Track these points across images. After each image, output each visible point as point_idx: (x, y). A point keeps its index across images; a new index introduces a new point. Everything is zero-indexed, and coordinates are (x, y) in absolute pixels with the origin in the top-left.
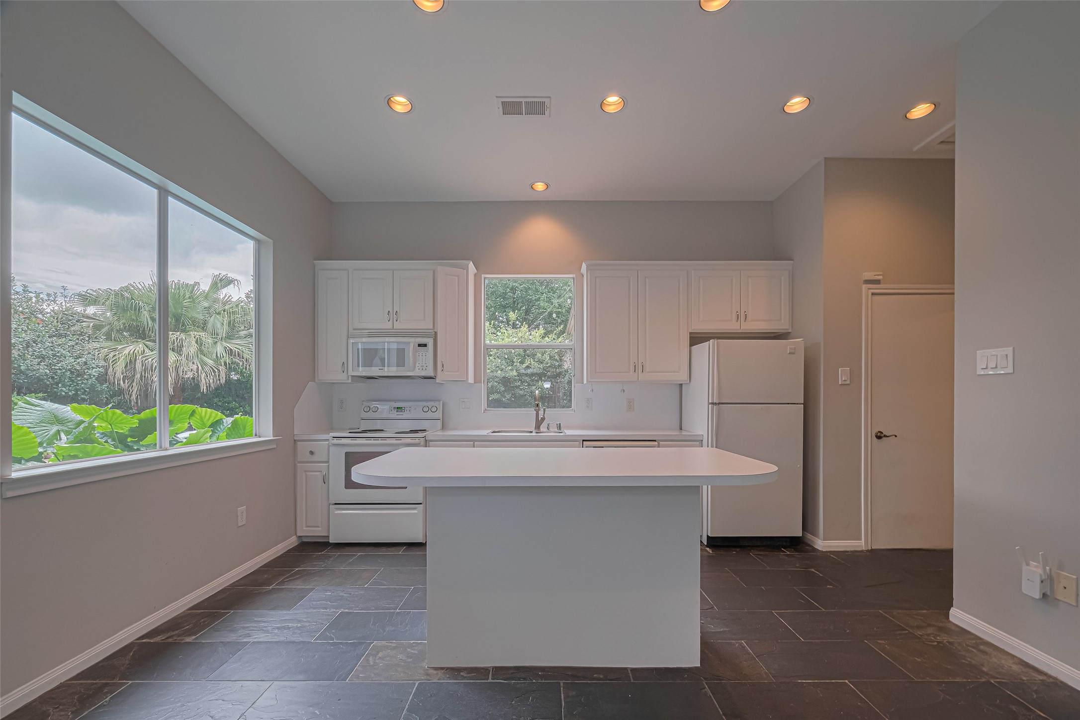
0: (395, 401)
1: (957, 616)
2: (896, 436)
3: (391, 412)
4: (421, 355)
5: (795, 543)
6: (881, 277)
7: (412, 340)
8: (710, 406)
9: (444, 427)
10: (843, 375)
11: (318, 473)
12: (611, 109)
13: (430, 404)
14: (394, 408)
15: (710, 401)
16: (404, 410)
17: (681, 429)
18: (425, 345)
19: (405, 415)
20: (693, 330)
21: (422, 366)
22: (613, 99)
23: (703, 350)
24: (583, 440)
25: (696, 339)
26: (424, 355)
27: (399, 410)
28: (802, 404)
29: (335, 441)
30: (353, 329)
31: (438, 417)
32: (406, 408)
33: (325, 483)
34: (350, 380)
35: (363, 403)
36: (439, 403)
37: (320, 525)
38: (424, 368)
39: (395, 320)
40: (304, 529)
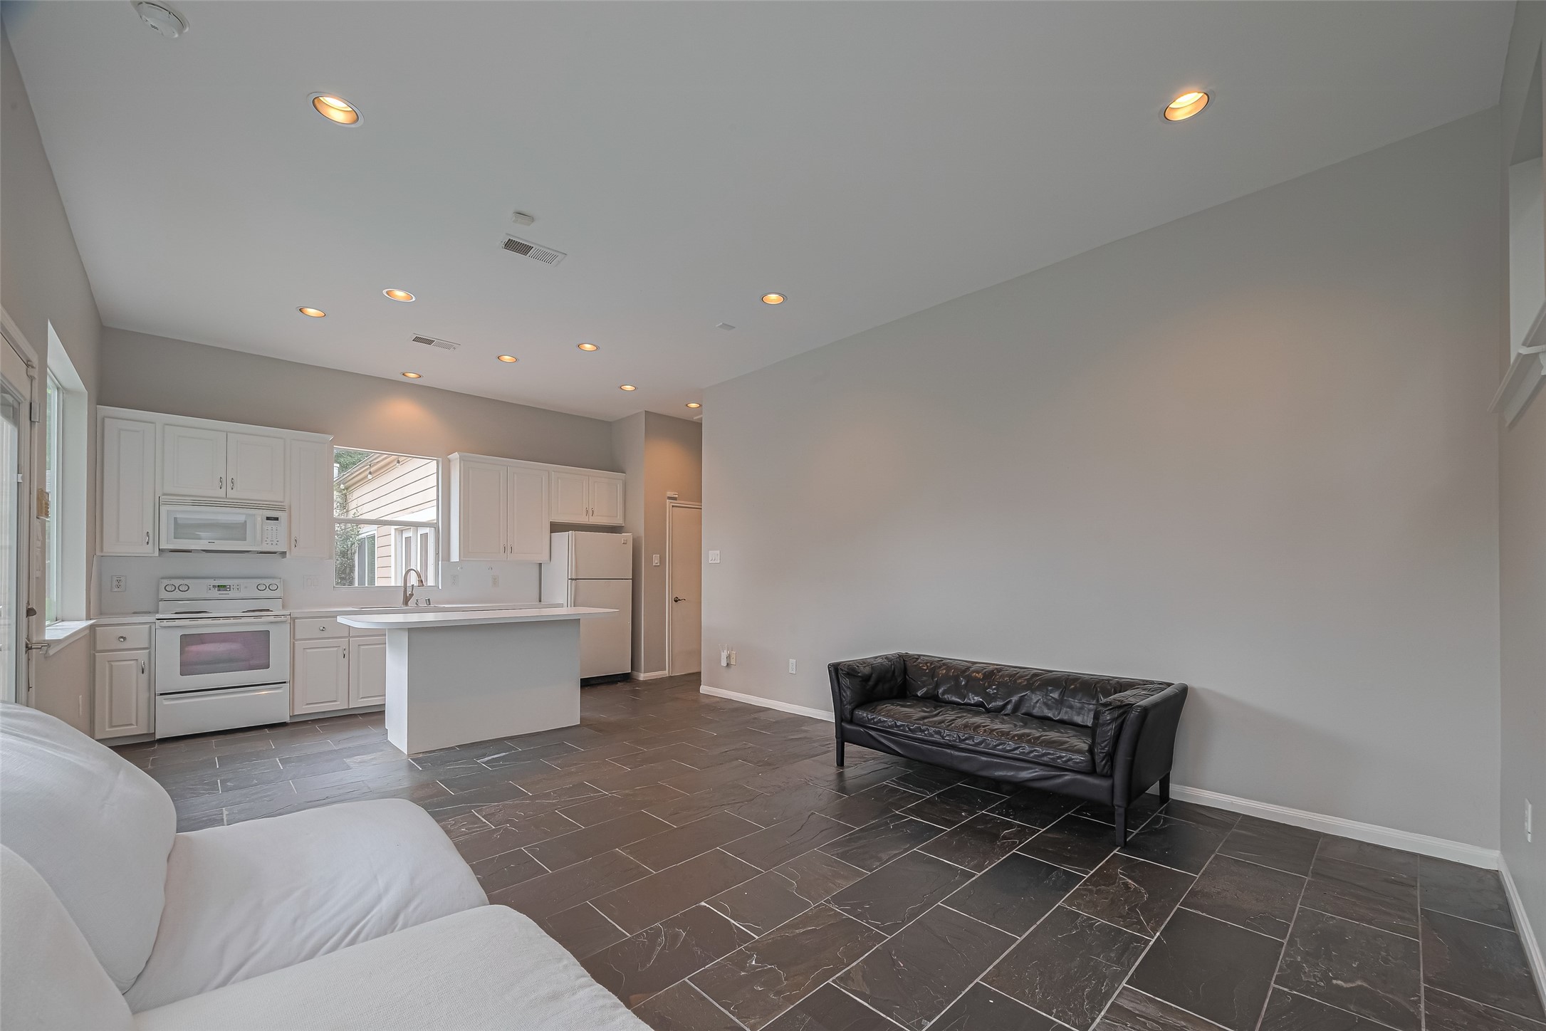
0: (215, 578)
1: (705, 690)
2: (685, 600)
3: (210, 592)
4: (270, 528)
5: (626, 678)
6: (677, 496)
7: (260, 512)
8: (569, 580)
9: (284, 607)
10: (656, 561)
11: (132, 662)
13: (267, 582)
14: (214, 586)
15: (569, 577)
16: (230, 588)
17: (539, 600)
18: (277, 519)
19: (231, 594)
20: (552, 520)
21: (272, 541)
23: (562, 538)
25: (556, 528)
26: (275, 529)
27: (221, 589)
28: (631, 579)
29: (165, 623)
30: (164, 494)
31: (279, 595)
32: (232, 587)
33: (143, 673)
34: (157, 553)
35: (162, 580)
36: (279, 580)
37: (134, 722)
38: (274, 543)
39: (229, 489)
40: (107, 730)
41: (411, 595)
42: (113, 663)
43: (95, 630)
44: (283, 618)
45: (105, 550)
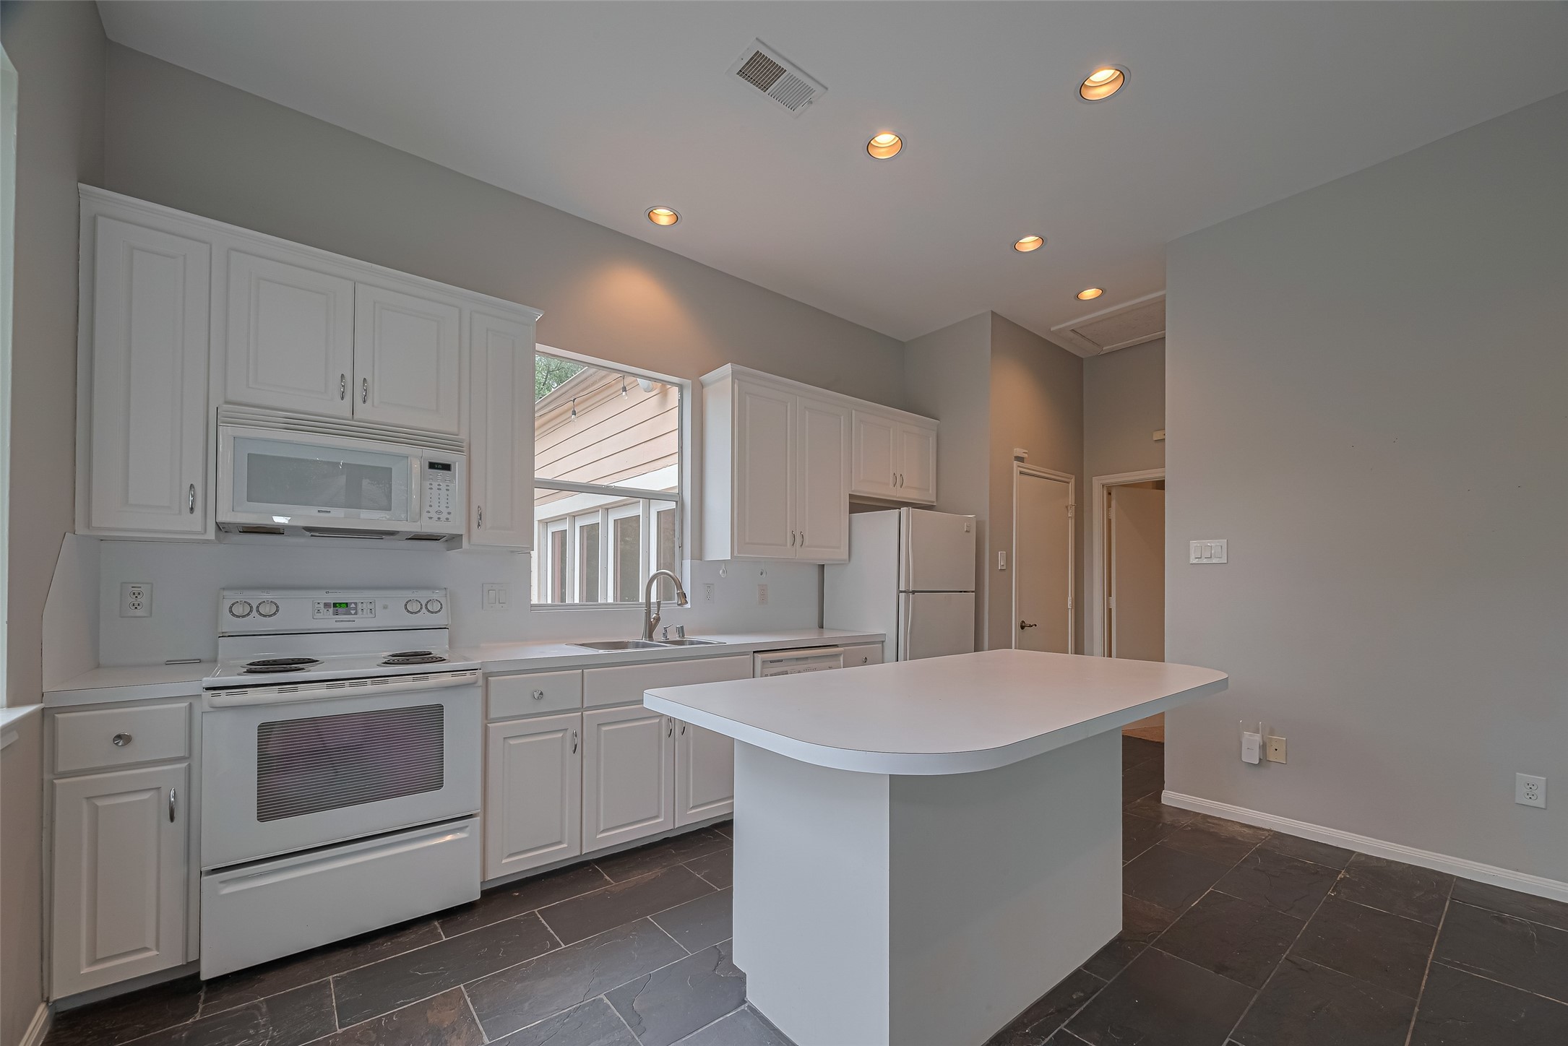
0: (328, 589)
1: (1170, 797)
2: (1036, 625)
3: (318, 616)
4: (435, 485)
6: (1028, 455)
7: (417, 451)
8: (902, 595)
9: (451, 644)
10: (1001, 563)
11: (146, 795)
12: (882, 155)
13: (423, 596)
14: (326, 605)
15: (902, 588)
16: (356, 609)
17: (821, 627)
18: (446, 467)
19: (360, 621)
20: (853, 491)
21: (439, 512)
22: (885, 140)
24: (754, 652)
25: (859, 505)
26: (443, 486)
27: (340, 610)
28: (973, 592)
29: (224, 698)
30: (227, 402)
31: (442, 623)
32: (360, 606)
33: (172, 819)
34: (212, 533)
35: (226, 593)
36: (444, 592)
37: (150, 942)
38: (444, 516)
39: (358, 400)
40: (85, 971)
41: (658, 619)
42: (100, 803)
43: (54, 720)
44: (468, 677)
45: (94, 524)
